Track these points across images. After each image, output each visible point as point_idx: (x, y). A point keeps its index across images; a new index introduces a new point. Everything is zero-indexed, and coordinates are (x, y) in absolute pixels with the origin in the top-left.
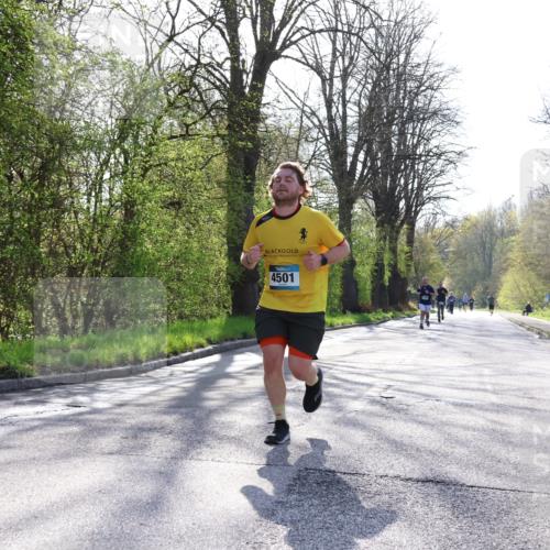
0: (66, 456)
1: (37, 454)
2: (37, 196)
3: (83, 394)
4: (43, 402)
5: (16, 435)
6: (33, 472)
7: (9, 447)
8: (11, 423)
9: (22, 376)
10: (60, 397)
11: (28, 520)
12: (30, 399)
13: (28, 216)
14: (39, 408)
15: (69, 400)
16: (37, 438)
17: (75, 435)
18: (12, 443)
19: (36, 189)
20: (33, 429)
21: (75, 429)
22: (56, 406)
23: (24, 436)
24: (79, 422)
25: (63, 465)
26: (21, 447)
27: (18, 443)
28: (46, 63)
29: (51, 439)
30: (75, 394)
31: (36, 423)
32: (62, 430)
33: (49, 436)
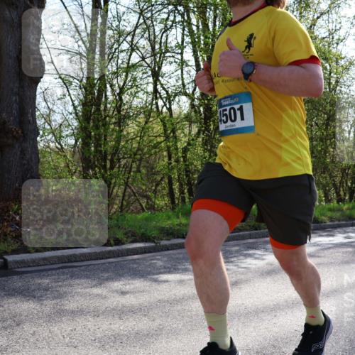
0: (347, 263)
1: (333, 261)
2: (325, 134)
3: (352, 232)
4: (333, 236)
5: (322, 251)
6: (332, 269)
7: (319, 257)
8: (318, 245)
9: (322, 222)
10: (340, 233)
11: (332, 292)
12: (326, 234)
13: (321, 143)
14: (331, 238)
15: (345, 235)
16: (332, 253)
17: (351, 252)
18: (320, 255)
19: (325, 130)
20: (330, 248)
21: (350, 249)
22: (339, 238)
23: (326, 252)
24: (351, 246)
25: (346, 267)
26: (324, 257)
27: (323, 255)
28: (328, 67)
29: (339, 254)
30: (348, 232)
31: (330, 246)
32: (344, 250)
33: (337, 252)
